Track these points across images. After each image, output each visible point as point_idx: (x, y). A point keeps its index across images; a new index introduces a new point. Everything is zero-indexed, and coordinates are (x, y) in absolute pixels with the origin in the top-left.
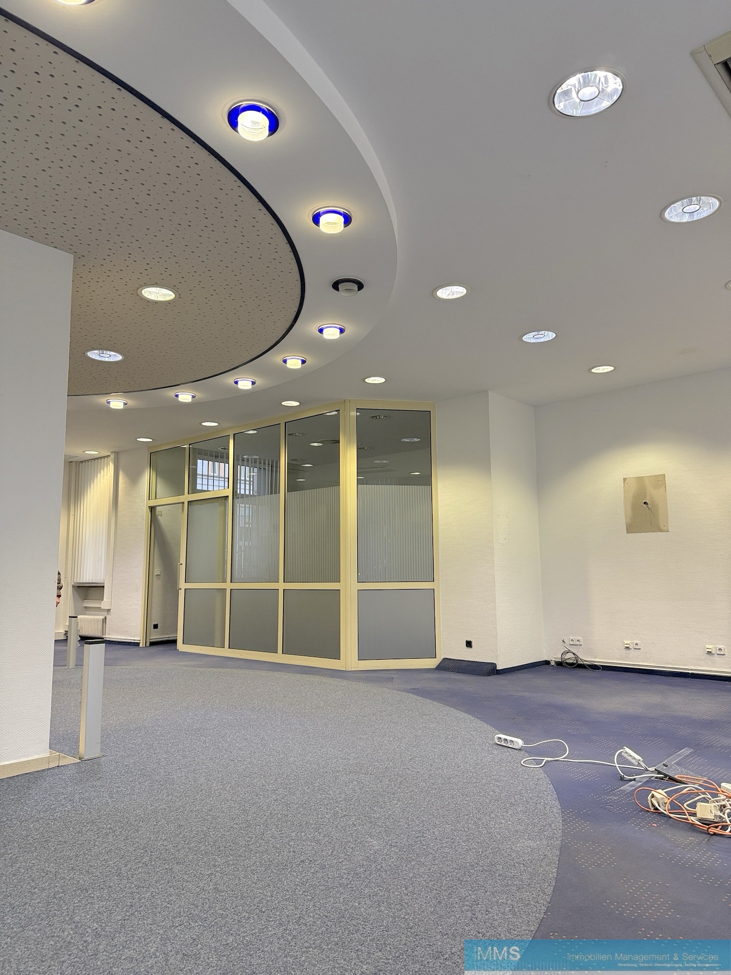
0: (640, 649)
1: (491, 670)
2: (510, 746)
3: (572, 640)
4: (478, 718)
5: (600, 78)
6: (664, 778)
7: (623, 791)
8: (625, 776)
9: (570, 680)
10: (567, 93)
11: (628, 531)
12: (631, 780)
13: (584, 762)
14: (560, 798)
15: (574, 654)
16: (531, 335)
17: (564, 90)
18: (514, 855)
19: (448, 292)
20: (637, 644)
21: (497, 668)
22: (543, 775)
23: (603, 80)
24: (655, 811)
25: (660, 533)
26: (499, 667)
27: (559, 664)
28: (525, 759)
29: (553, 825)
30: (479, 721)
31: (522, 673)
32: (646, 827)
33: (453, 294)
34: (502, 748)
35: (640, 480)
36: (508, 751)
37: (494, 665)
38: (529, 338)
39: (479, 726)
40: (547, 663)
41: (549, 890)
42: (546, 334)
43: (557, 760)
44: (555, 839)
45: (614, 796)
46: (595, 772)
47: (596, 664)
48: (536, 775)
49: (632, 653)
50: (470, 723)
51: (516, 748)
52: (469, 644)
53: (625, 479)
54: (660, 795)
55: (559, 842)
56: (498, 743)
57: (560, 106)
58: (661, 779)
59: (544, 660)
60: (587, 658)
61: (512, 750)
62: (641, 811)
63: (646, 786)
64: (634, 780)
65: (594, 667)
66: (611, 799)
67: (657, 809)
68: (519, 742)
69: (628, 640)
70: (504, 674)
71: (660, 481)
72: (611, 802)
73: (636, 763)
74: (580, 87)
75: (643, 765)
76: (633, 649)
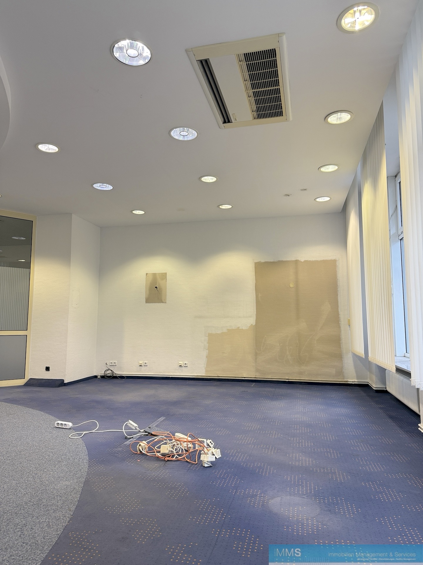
0: (147, 366)
1: (61, 383)
2: (64, 427)
3: (111, 363)
4: (46, 413)
5: (139, 47)
6: (148, 435)
7: (126, 444)
8: (128, 436)
9: (108, 386)
10: (121, 49)
11: (146, 303)
12: (131, 438)
13: (107, 432)
14: (89, 454)
15: (112, 371)
16: (99, 184)
17: (119, 46)
18: (55, 492)
19: (46, 147)
20: (146, 363)
21: (65, 382)
22: (81, 442)
23: (141, 48)
24: (140, 453)
25: (162, 304)
26: (66, 382)
27: (103, 377)
28: (72, 435)
29: (82, 470)
30: (47, 415)
31: (79, 384)
32: (134, 462)
33: (49, 150)
34: (59, 429)
35: (154, 275)
36: (63, 431)
37: (63, 380)
38: (97, 186)
39: (46, 418)
40: (96, 377)
41: (73, 508)
42: (107, 186)
43: (91, 432)
44: (82, 478)
45: (121, 448)
46: (112, 437)
47: (123, 375)
48: (77, 442)
49: (143, 368)
50: (41, 416)
51: (68, 428)
52: (48, 369)
53: (147, 274)
54: (144, 444)
55: (84, 479)
56: (57, 426)
57: (117, 55)
58: (147, 435)
59: (94, 375)
60: (118, 372)
61: (65, 429)
62: (133, 454)
63: (138, 440)
64: (132, 438)
65: (122, 377)
66: (118, 450)
67: (141, 452)
68: (70, 424)
69: (141, 361)
70: (68, 386)
71: (164, 276)
72: (117, 452)
73: (135, 428)
74: (128, 48)
75: (138, 429)
76: (143, 366)
